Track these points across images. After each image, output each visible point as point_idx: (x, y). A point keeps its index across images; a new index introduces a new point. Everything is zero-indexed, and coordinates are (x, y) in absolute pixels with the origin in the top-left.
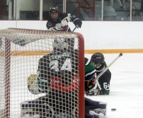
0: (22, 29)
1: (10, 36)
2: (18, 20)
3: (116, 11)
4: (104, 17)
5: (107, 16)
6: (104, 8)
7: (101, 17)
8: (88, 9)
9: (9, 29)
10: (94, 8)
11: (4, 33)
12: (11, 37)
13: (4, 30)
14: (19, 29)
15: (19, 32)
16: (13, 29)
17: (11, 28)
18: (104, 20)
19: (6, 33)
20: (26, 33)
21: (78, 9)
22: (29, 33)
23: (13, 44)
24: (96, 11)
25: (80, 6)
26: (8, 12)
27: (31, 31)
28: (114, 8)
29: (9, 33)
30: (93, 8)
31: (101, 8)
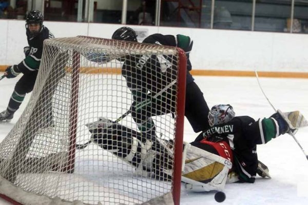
0: (98, 39)
1: (80, 47)
2: (91, 22)
3: (232, 15)
4: (214, 24)
5: (219, 22)
6: (215, 11)
7: (210, 23)
8: (192, 11)
9: (80, 36)
10: (200, 9)
11: (71, 42)
12: (82, 49)
13: (73, 38)
14: (94, 38)
15: (92, 42)
16: (85, 37)
17: (82, 36)
18: (214, 28)
19: (75, 43)
20: (104, 44)
21: (178, 10)
22: (108, 44)
23: (84, 59)
24: (202, 14)
25: (181, 6)
26: (76, 10)
27: (110, 41)
28: (230, 12)
29: (79, 43)
30: (199, 11)
31: (210, 11)
